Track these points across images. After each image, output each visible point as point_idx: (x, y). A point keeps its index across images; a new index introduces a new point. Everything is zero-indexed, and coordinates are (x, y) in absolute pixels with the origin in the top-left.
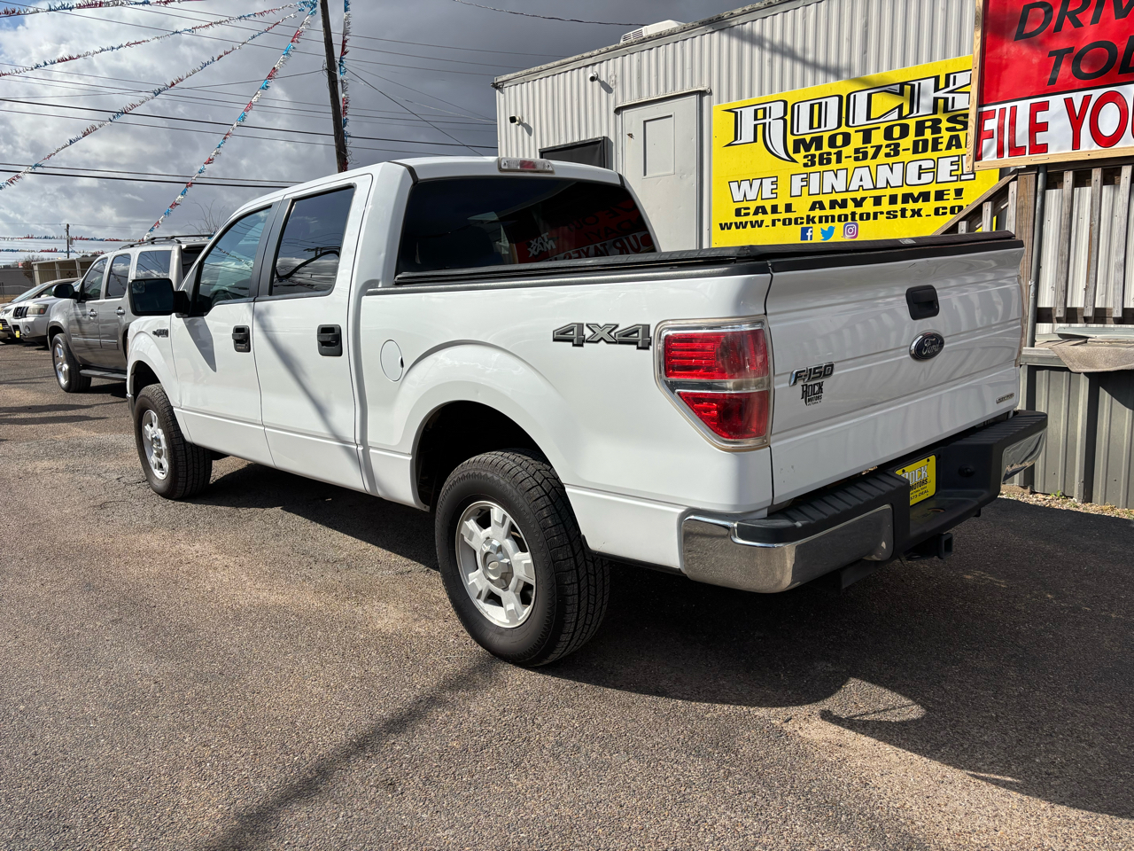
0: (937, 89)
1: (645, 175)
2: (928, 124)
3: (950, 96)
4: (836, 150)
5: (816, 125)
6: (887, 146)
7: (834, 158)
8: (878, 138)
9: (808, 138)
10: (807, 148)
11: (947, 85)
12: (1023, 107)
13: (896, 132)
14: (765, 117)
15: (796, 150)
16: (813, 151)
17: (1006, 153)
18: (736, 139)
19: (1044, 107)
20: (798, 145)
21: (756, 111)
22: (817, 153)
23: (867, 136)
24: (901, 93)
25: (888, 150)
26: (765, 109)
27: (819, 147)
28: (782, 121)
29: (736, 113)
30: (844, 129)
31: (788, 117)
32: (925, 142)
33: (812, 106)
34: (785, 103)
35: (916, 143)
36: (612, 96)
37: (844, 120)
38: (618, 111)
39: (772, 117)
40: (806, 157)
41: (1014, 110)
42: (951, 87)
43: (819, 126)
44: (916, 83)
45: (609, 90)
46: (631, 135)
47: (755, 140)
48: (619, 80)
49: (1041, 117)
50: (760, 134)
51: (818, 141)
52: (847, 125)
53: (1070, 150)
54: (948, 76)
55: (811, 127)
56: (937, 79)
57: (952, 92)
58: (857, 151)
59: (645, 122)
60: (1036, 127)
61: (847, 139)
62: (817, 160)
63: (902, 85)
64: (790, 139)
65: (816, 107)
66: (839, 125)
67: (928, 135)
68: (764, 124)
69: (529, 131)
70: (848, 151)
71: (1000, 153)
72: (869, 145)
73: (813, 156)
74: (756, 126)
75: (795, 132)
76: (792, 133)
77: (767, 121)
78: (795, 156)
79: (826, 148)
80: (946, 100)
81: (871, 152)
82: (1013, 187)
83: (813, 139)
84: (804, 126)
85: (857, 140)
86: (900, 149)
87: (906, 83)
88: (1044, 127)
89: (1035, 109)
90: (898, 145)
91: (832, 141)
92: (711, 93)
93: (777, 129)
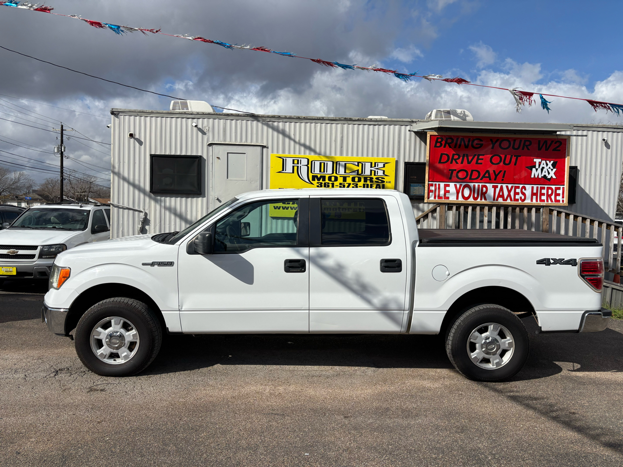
0: (371, 167)
1: (227, 178)
2: (368, 179)
3: (376, 170)
4: (332, 182)
5: (322, 171)
6: (353, 184)
7: (331, 185)
8: (349, 180)
9: (319, 176)
10: (319, 179)
11: (375, 166)
12: (442, 185)
13: (356, 179)
14: (298, 163)
15: (313, 180)
16: (321, 181)
17: (437, 198)
18: (283, 170)
19: (448, 186)
20: (314, 178)
21: (293, 160)
22: (323, 182)
23: (345, 179)
24: (358, 166)
25: (353, 186)
26: (298, 160)
27: (324, 180)
28: (306, 167)
29: (283, 159)
30: (335, 174)
31: (310, 166)
32: (368, 185)
33: (321, 163)
34: (308, 160)
35: (364, 185)
36: (205, 137)
37: (335, 171)
38: (210, 145)
39: (302, 164)
40: (317, 183)
41: (439, 185)
42: (377, 167)
43: (324, 172)
44: (364, 163)
45: (204, 133)
46: (219, 158)
47: (293, 172)
48: (211, 130)
49: (448, 189)
50: (296, 169)
51: (324, 178)
52: (336, 173)
53: (456, 200)
54: (375, 163)
55: (320, 171)
56: (371, 163)
57: (377, 169)
58: (340, 184)
59: (228, 153)
60: (446, 192)
61: (336, 179)
62: (323, 185)
63: (358, 163)
64: (311, 175)
65: (323, 164)
66: (333, 173)
67: (368, 182)
68: (298, 167)
69: (141, 143)
70: (336, 183)
71: (435, 197)
72: (345, 183)
73: (321, 183)
74: (293, 167)
75: (313, 172)
76: (311, 172)
77: (299, 165)
78: (313, 182)
79: (327, 181)
80: (375, 171)
81: (346, 185)
82: (438, 209)
83: (321, 177)
84: (317, 171)
85: (340, 180)
86: (358, 186)
87: (360, 162)
88: (448, 192)
89: (446, 186)
90: (357, 184)
91: (330, 179)
92: (268, 148)
93: (304, 170)
